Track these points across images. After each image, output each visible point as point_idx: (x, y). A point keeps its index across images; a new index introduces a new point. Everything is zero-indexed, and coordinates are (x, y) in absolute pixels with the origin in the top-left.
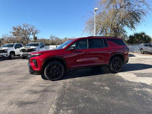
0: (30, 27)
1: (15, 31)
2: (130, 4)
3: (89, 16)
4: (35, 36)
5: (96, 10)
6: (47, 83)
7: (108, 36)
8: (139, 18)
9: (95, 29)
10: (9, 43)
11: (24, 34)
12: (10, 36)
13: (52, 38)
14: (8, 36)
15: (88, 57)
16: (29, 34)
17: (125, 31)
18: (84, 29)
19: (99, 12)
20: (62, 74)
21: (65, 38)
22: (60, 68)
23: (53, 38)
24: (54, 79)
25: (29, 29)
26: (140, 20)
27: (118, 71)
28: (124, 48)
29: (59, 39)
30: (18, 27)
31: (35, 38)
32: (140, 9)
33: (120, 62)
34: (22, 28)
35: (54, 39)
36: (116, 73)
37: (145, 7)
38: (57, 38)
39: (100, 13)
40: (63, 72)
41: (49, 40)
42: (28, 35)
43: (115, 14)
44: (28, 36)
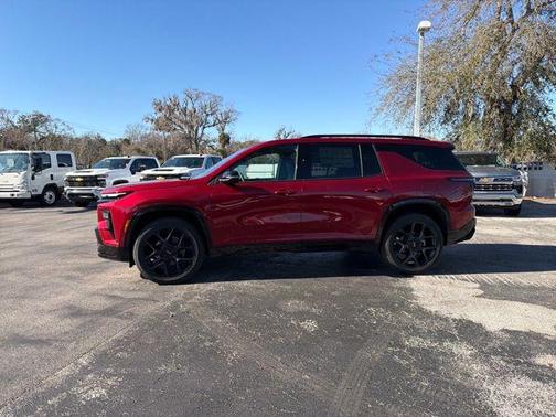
0: (205, 100)
1: (159, 114)
3: (399, 55)
4: (226, 131)
10: (144, 153)
11: (186, 123)
12: (148, 132)
14: (143, 132)
15: (292, 211)
16: (204, 124)
18: (378, 104)
20: (194, 264)
22: (187, 241)
25: (204, 109)
27: (419, 269)
28: (449, 179)
30: (168, 103)
31: (225, 139)
33: (428, 232)
34: (182, 105)
36: (409, 275)
42: (200, 129)
43: (500, 42)
44: (200, 132)
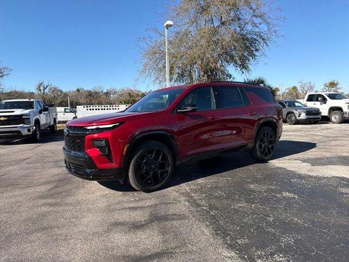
2: (239, 19)
5: (168, 26)
6: (140, 200)
7: (195, 83)
8: (257, 50)
9: (167, 69)
13: (42, 88)
17: (231, 75)
19: (176, 30)
20: (169, 173)
21: (78, 90)
23: (45, 89)
24: (152, 188)
26: (256, 53)
29: (61, 92)
32: (257, 30)
35: (46, 91)
37: (264, 28)
38: (55, 89)
39: (178, 33)
40: (169, 169)
41: (33, 93)
